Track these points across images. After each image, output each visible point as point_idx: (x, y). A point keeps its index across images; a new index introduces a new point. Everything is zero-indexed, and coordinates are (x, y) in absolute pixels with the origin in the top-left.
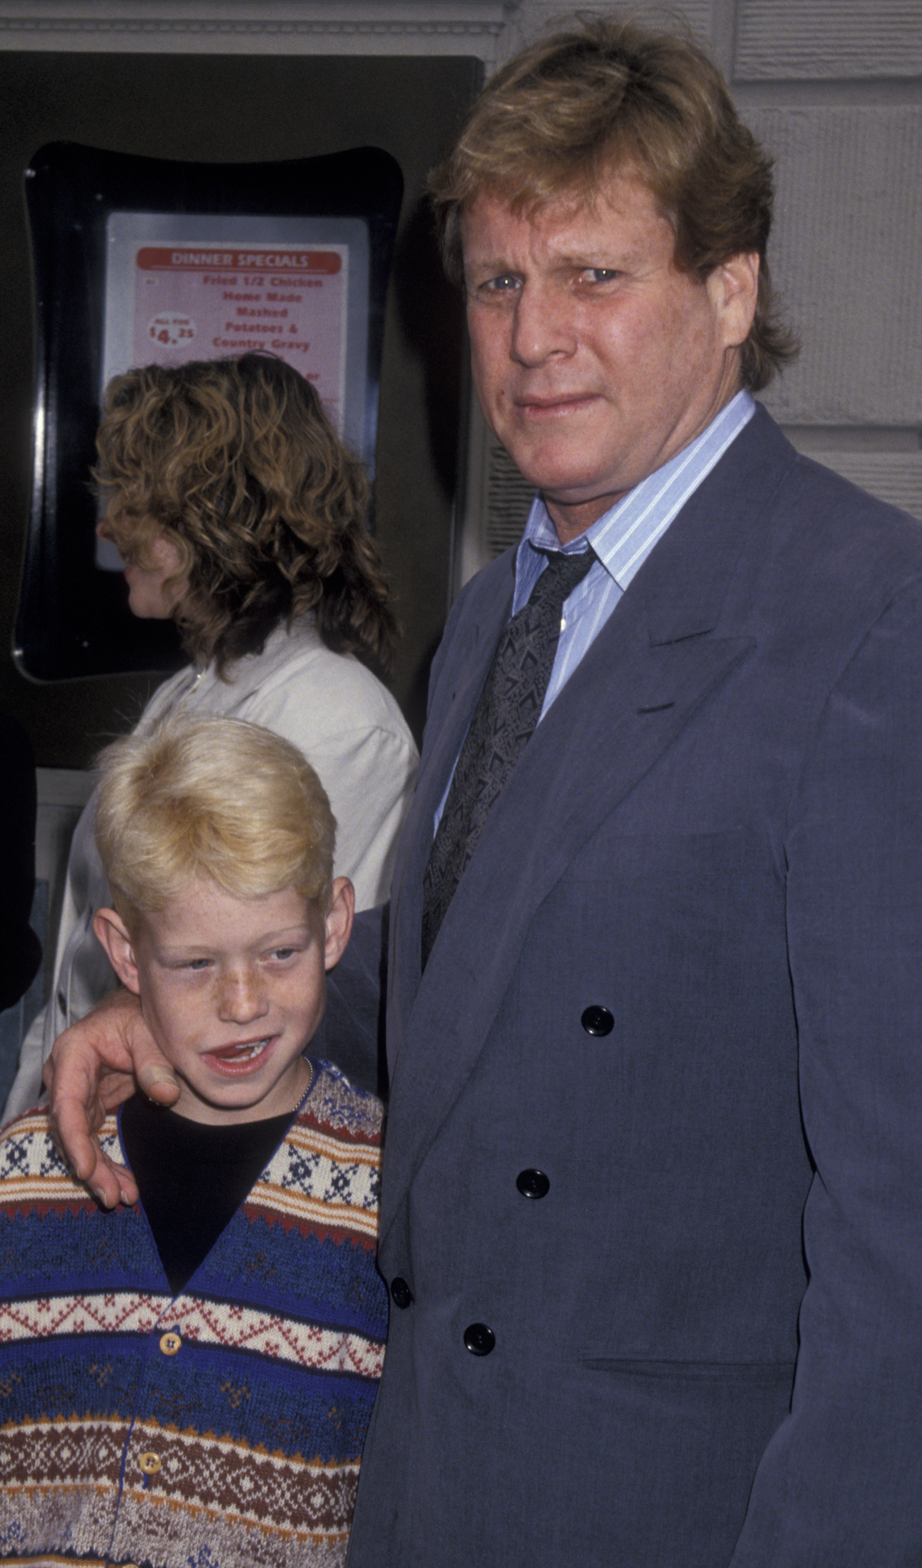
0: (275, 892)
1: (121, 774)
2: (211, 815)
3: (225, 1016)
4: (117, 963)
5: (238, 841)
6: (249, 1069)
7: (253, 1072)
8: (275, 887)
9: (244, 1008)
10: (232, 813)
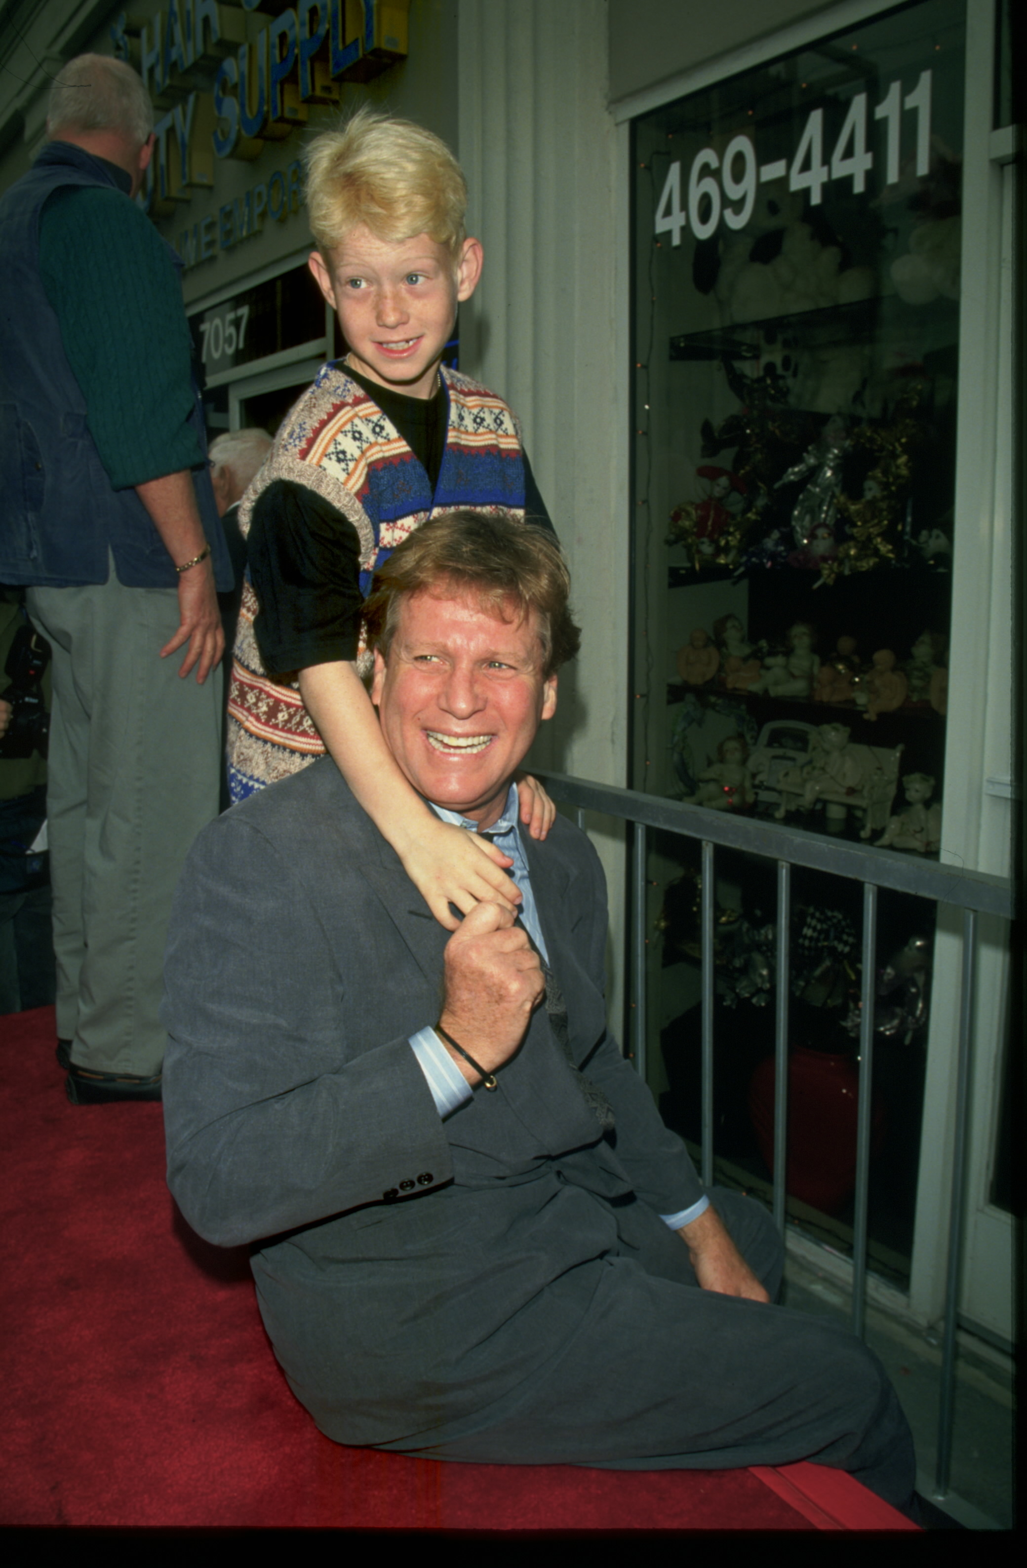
0: (410, 237)
1: (323, 157)
2: (368, 183)
3: (381, 323)
4: (325, 291)
5: (388, 203)
6: (405, 355)
7: (407, 357)
8: (410, 233)
9: (391, 318)
10: (381, 182)
